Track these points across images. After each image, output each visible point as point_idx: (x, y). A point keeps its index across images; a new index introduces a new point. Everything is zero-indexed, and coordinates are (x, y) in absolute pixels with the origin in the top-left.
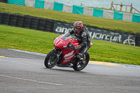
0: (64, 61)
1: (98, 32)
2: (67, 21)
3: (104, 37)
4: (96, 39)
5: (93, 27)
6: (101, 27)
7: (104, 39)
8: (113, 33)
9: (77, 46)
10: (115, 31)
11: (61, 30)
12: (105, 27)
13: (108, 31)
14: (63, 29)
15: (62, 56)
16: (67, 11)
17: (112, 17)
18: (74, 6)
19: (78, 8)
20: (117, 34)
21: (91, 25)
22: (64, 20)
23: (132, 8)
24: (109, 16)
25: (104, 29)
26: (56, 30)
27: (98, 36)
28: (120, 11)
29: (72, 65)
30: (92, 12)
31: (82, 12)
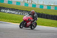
0: (27, 26)
1: (18, 11)
2: (5, 7)
3: (21, 13)
4: (18, 14)
5: (16, 9)
6: (19, 9)
7: (21, 14)
8: (24, 12)
9: (32, 20)
10: (25, 11)
11: (3, 11)
12: (21, 9)
13: (22, 11)
14: (4, 10)
15: (26, 24)
16: (6, 3)
17: (24, 5)
18: (8, 1)
19: (10, 2)
20: (26, 12)
21: (16, 8)
22: (4, 7)
23: (32, 2)
24: (23, 5)
25: (21, 10)
26: (1, 11)
27: (18, 13)
28: (27, 3)
29: (30, 27)
30: (16, 3)
31: (12, 3)
